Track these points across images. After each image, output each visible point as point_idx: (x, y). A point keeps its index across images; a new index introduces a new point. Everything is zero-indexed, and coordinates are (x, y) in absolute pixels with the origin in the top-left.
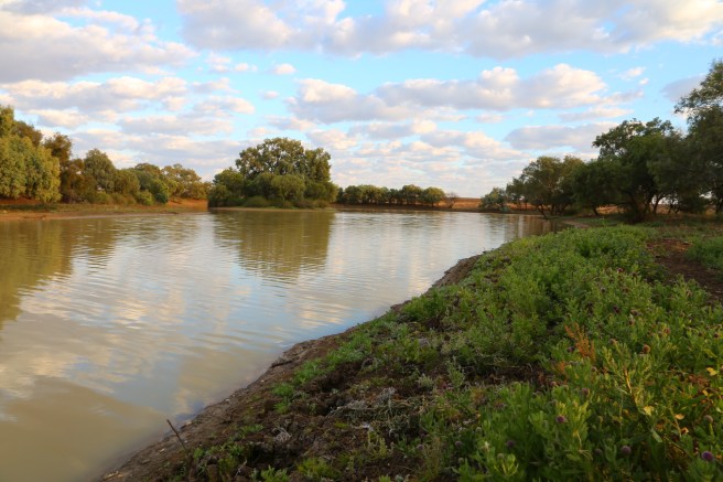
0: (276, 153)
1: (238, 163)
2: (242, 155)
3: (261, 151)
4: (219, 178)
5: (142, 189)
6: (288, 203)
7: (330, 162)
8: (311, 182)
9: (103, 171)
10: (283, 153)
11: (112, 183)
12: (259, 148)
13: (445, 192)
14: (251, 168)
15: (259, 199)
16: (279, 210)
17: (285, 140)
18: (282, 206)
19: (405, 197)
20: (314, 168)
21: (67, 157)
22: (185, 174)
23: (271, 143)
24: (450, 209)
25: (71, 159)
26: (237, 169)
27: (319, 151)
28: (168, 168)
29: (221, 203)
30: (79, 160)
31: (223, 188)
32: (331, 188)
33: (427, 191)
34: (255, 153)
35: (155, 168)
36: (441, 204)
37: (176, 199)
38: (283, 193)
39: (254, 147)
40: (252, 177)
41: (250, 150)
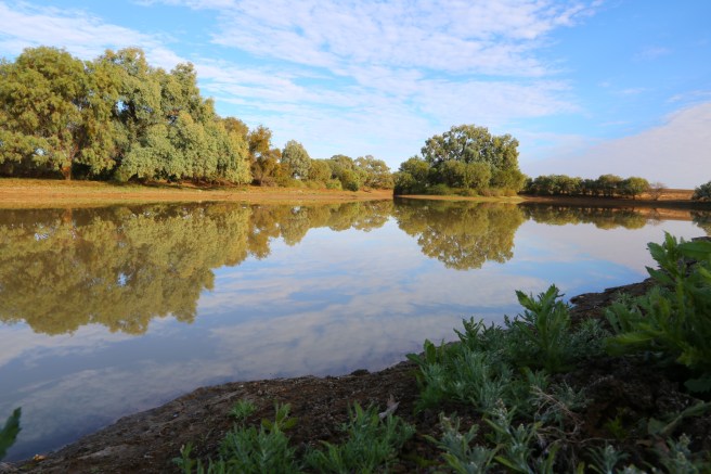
0: (462, 141)
1: (424, 151)
2: (428, 143)
3: (446, 139)
4: (405, 166)
5: (334, 177)
6: (472, 191)
7: (518, 149)
8: (496, 170)
9: (298, 161)
10: (469, 141)
11: (306, 171)
12: (445, 136)
13: (650, 182)
14: (436, 156)
15: (443, 187)
16: (462, 198)
17: (472, 128)
18: (466, 194)
19: (601, 187)
20: (501, 156)
21: (267, 147)
22: (376, 164)
23: (457, 130)
24: (655, 204)
25: (271, 148)
26: (422, 157)
27: (507, 137)
28: (360, 159)
29: (406, 191)
30: (277, 150)
31: (408, 176)
32: (518, 176)
33: (627, 182)
34: (440, 141)
35: (348, 159)
36: (644, 196)
37: (366, 189)
38: (468, 179)
39: (440, 134)
40: (437, 166)
41: (435, 138)
